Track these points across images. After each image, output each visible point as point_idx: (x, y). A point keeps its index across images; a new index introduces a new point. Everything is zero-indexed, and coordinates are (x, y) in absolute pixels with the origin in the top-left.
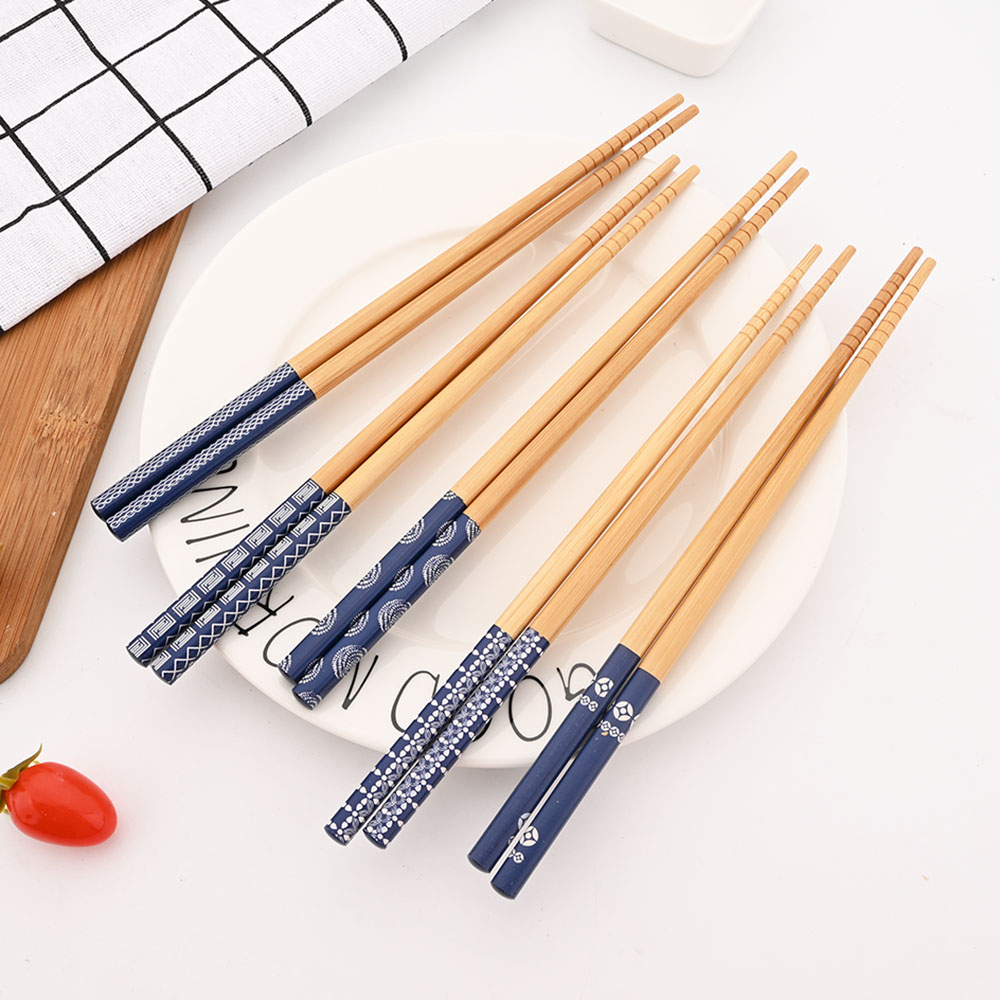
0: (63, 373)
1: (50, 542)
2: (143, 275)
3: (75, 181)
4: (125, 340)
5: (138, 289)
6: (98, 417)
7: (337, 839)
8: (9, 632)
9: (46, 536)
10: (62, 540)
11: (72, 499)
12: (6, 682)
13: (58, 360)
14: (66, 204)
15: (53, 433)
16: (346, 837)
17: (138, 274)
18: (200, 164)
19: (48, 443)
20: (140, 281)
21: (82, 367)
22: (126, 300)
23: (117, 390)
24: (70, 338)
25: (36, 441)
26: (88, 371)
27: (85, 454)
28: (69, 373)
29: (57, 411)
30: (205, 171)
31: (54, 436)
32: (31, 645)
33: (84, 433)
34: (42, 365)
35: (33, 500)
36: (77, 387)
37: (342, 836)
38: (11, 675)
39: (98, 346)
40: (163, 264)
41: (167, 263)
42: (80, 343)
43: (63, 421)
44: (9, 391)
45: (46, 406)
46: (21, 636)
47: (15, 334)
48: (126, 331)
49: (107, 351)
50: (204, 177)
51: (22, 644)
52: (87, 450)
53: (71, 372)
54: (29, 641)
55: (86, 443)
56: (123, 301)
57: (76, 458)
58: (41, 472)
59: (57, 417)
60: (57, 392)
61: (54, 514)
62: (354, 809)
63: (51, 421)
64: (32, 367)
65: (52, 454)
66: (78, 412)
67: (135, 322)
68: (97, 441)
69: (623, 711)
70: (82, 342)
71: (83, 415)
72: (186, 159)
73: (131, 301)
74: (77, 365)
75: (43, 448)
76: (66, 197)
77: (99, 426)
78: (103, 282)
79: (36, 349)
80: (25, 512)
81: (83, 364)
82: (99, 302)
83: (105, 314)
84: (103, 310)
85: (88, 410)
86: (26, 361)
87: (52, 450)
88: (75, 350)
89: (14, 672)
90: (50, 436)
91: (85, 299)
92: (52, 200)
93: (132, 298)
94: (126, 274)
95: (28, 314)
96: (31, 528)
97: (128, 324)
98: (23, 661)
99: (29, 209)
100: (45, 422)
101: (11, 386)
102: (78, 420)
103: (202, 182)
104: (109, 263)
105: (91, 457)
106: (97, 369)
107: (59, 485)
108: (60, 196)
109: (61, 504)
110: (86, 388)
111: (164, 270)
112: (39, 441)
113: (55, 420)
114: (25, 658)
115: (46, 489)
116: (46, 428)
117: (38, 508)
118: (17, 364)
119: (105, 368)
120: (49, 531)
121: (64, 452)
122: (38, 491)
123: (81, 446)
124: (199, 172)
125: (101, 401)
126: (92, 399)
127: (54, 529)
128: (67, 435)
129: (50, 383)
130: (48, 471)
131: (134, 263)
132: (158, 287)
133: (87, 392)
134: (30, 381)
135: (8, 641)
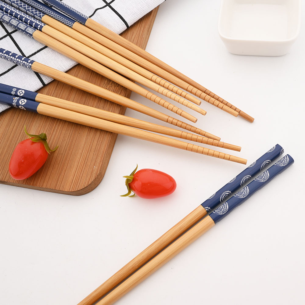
2: (141, 32)
5: (140, 37)
8: (95, 169)
12: (95, 190)
14: (111, 7)
20: (141, 34)
22: (135, 41)
32: (104, 174)
38: (97, 187)
45: (106, 82)
46: (100, 170)
51: (100, 173)
73: (138, 41)
76: (110, 5)
78: (126, 35)
89: (98, 186)
92: (105, 6)
94: (135, 32)
98: (101, 181)
99: (96, 10)
104: (129, 28)
108: (108, 5)
135: (95, 172)
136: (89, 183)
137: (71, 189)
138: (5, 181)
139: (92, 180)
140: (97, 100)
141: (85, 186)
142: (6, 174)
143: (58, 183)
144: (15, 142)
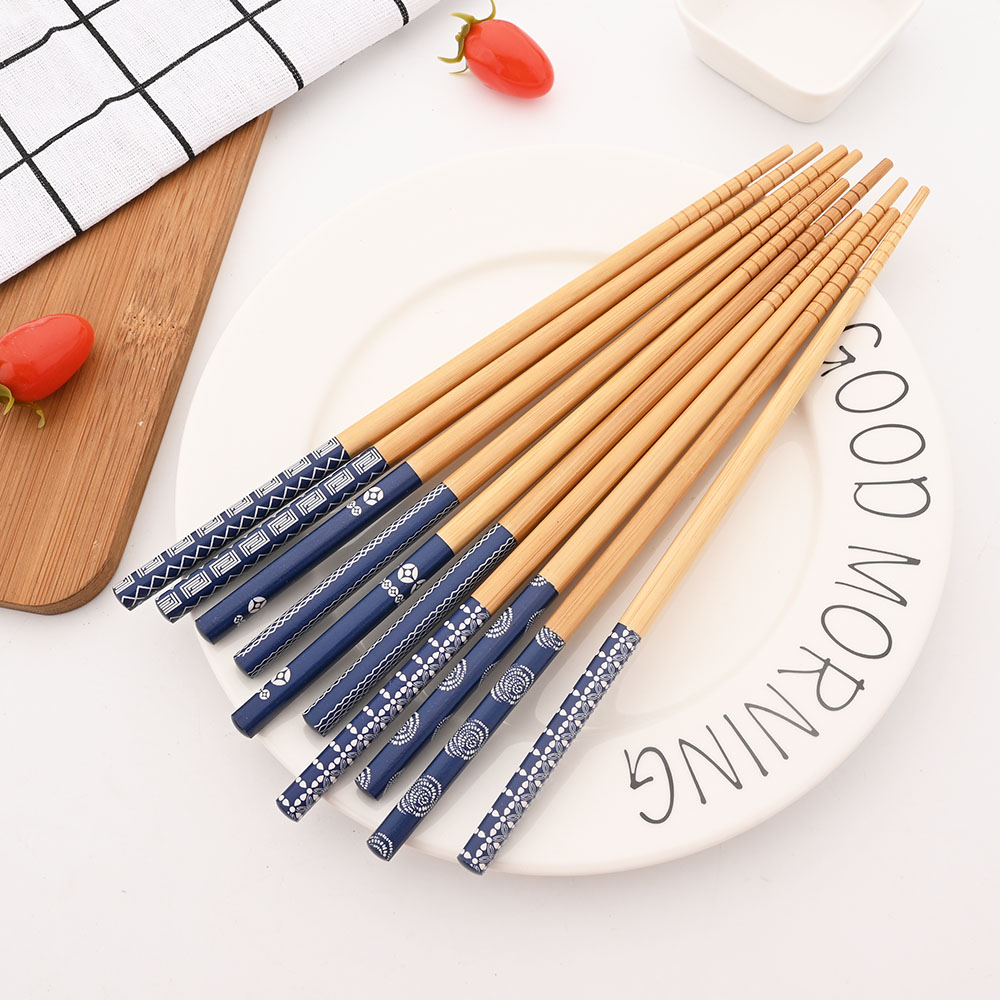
0: (146, 274)
1: (138, 453)
2: (228, 171)
3: (156, 73)
4: (211, 240)
5: (223, 185)
6: (184, 321)
7: (472, 869)
8: (97, 548)
9: (134, 447)
10: (149, 451)
11: (160, 409)
13: (141, 260)
14: (146, 96)
15: (137, 339)
16: (482, 866)
17: (224, 169)
18: (292, 62)
19: (133, 349)
20: (226, 177)
21: (166, 268)
22: (211, 197)
23: (204, 293)
24: (153, 238)
25: (119, 347)
26: (173, 273)
27: (172, 360)
28: (151, 275)
29: (141, 315)
30: (297, 69)
31: (139, 342)
32: (119, 561)
33: (170, 338)
34: (124, 266)
35: (118, 408)
36: (161, 290)
37: (478, 865)
38: (99, 593)
39: (183, 246)
40: (250, 158)
41: (253, 158)
42: (164, 243)
43: (148, 326)
44: (90, 294)
45: (130, 309)
46: (110, 552)
47: (94, 233)
48: (212, 230)
49: (193, 252)
50: (296, 76)
51: (109, 560)
52: (174, 356)
53: (155, 274)
54: (117, 558)
55: (173, 349)
56: (207, 199)
57: (163, 365)
58: (125, 381)
59: (142, 322)
60: (141, 295)
61: (141, 424)
62: (488, 835)
63: (135, 325)
64: (113, 269)
65: (136, 361)
66: (163, 316)
67: (221, 222)
68: (184, 347)
69: (408, 573)
70: (166, 242)
71: (169, 318)
72: (278, 56)
73: (217, 199)
74: (161, 267)
75: (127, 353)
76: (146, 89)
77: (186, 331)
78: (185, 180)
79: (117, 249)
80: (110, 421)
81: (167, 265)
82: (183, 200)
83: (189, 213)
84: (187, 208)
85: (174, 314)
86: (106, 264)
87: (137, 356)
88: (159, 251)
89: (102, 590)
90: (134, 341)
91: (167, 197)
92: (132, 93)
93: (218, 194)
94: (211, 169)
95: (109, 213)
96: (117, 438)
97: (214, 224)
99: (106, 102)
100: (129, 327)
101: (92, 289)
102: (164, 325)
103: (294, 80)
104: (194, 159)
105: (177, 363)
106: (182, 271)
107: (146, 394)
108: (140, 88)
109: (148, 413)
110: (171, 291)
111: (250, 165)
112: (123, 347)
113: (139, 325)
114: (113, 575)
115: (131, 397)
116: (130, 333)
117: (124, 417)
118: (97, 266)
119: (191, 270)
120: (137, 440)
121: (149, 359)
122: (124, 400)
123: (167, 352)
124: (290, 70)
125: (187, 304)
126: (178, 303)
127: (141, 440)
128: (152, 340)
129: (132, 287)
130: (133, 379)
131: (218, 158)
132: (244, 182)
133: (173, 295)
134: (112, 283)
135: (95, 557)
136: (81, 586)
137: (33, 600)
139: (89, 579)
141: (71, 594)
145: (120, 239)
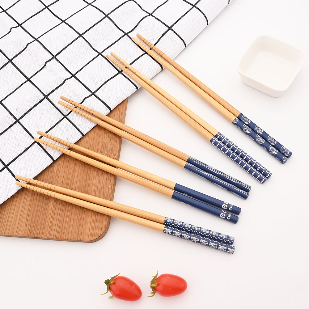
0: (103, 145)
1: (110, 195)
2: (121, 113)
3: (97, 89)
6: (116, 156)
8: (104, 222)
9: (109, 193)
13: (101, 141)
14: (96, 96)
20: (121, 115)
21: (109, 142)
23: (120, 148)
26: (111, 143)
34: (97, 143)
35: (103, 183)
36: (108, 149)
40: (126, 109)
46: (108, 223)
49: (115, 137)
51: (108, 226)
53: (106, 144)
58: (103, 175)
60: (103, 151)
61: (110, 186)
64: (94, 144)
74: (107, 142)
79: (94, 139)
85: (113, 155)
92: (91, 95)
94: (116, 113)
96: (104, 191)
99: (85, 99)
103: (136, 88)
106: (113, 143)
108: (93, 94)
109: (111, 183)
110: (111, 149)
115: (106, 179)
117: (105, 185)
118: (89, 144)
119: (116, 142)
120: (109, 191)
125: (116, 152)
126: (114, 152)
127: (111, 191)
129: (100, 148)
131: (117, 110)
135: (104, 225)
136: (101, 234)
137: (89, 239)
138: (40, 237)
139: (103, 231)
140: (96, 170)
141: (99, 236)
142: (39, 232)
143: (79, 236)
144: (41, 207)
145: (94, 136)
